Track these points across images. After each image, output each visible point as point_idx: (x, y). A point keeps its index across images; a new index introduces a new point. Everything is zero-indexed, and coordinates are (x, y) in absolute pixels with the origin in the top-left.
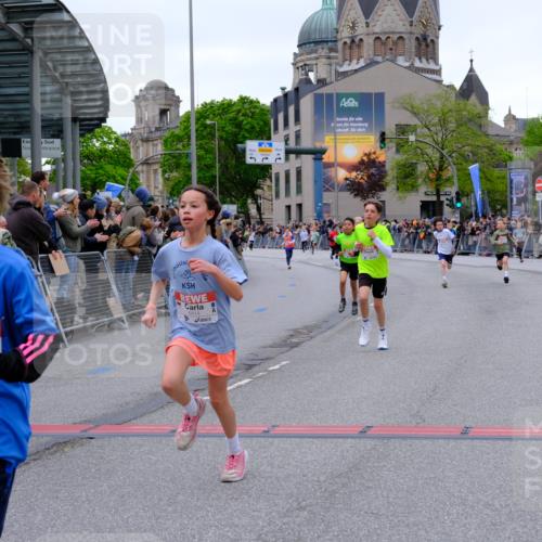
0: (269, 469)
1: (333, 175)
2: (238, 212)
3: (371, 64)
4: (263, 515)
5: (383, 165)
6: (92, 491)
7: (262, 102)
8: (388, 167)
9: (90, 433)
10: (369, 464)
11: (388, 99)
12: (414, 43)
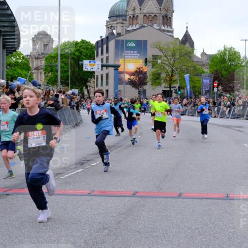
0: (90, 210)
1: (123, 77)
2: (79, 93)
3: (142, 27)
4: (87, 231)
5: (146, 73)
6: (8, 219)
7: (92, 43)
8: (148, 74)
9: (7, 193)
10: (137, 209)
11: (149, 44)
12: (161, 18)
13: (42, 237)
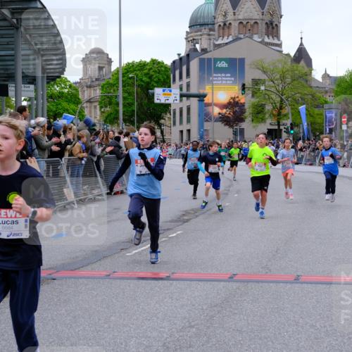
0: (170, 301)
3: (237, 39)
4: (167, 331)
5: (243, 105)
8: (246, 106)
10: (235, 298)
11: (247, 63)
12: (265, 26)
13: (104, 339)
